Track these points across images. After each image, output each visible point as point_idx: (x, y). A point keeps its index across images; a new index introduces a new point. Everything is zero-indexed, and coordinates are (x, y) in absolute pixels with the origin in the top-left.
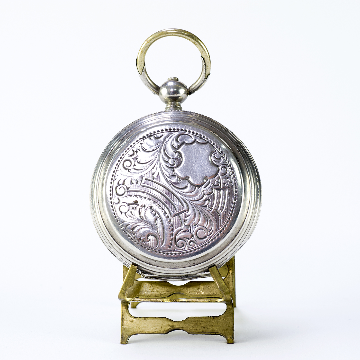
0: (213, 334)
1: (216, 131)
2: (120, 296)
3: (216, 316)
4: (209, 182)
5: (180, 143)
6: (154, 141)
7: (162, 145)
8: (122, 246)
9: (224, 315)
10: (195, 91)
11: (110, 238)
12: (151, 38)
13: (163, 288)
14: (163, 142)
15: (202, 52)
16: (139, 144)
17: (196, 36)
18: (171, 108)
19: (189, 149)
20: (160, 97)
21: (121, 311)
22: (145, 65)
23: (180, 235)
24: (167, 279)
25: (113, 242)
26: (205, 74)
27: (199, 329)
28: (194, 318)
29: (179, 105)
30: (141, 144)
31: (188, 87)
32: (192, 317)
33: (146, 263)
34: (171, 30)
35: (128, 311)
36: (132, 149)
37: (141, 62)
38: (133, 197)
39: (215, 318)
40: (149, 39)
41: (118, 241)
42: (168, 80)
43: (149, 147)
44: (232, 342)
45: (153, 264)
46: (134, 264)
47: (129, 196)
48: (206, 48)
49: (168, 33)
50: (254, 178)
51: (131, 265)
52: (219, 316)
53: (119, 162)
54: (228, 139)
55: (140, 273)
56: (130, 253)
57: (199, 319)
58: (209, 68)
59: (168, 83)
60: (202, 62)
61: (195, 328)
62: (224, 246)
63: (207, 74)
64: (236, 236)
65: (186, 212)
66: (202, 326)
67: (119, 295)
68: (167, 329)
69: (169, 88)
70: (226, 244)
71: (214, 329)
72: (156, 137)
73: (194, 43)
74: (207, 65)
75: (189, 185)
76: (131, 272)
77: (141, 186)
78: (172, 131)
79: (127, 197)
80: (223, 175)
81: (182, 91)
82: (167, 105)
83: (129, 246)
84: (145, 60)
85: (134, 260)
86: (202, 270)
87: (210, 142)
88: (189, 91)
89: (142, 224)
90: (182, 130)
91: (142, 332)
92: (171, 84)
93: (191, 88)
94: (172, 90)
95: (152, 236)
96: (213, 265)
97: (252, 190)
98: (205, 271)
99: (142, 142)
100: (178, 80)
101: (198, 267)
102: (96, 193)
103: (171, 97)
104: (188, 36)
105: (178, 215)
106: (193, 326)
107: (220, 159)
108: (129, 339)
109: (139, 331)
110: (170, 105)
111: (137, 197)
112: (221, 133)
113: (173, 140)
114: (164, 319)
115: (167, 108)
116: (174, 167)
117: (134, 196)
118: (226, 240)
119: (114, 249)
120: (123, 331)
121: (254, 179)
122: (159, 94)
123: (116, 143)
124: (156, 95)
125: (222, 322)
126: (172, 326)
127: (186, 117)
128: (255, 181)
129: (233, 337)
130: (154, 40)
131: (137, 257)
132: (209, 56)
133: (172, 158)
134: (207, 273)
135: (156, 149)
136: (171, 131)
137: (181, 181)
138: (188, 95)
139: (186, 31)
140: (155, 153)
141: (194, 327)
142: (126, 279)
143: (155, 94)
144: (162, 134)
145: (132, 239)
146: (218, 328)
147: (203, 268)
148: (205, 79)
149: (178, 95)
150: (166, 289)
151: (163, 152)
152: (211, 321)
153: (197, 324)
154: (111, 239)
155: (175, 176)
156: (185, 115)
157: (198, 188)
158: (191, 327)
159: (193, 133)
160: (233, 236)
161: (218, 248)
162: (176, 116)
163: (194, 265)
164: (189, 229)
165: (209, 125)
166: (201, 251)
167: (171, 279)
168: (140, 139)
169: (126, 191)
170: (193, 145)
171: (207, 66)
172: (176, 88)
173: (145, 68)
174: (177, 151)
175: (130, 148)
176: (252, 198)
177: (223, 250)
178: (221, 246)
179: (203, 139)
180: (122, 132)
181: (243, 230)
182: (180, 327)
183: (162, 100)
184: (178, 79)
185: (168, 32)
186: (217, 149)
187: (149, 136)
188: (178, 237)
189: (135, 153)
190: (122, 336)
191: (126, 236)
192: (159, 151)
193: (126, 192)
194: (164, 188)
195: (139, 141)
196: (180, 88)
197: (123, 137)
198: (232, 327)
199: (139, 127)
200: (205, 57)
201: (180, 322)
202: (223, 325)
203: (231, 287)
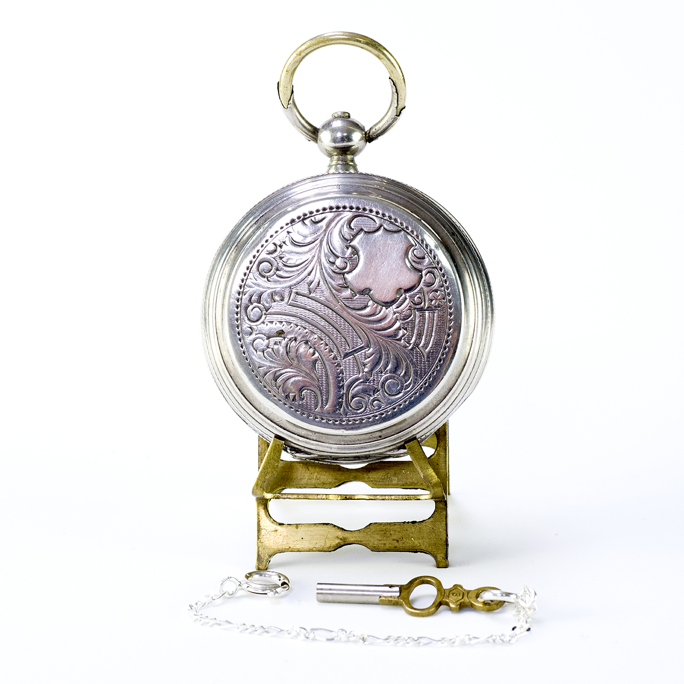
0: (412, 552)
1: (417, 210)
2: (254, 491)
3: (418, 521)
4: (406, 299)
5: (355, 230)
6: (311, 227)
7: (325, 235)
8: (257, 406)
9: (432, 519)
10: (379, 136)
11: (237, 393)
12: (303, 47)
13: (327, 474)
14: (325, 230)
15: (392, 71)
16: (285, 233)
17: (380, 45)
18: (338, 166)
19: (370, 242)
20: (318, 146)
21: (257, 514)
22: (292, 92)
23: (356, 389)
24: (335, 461)
25: (242, 399)
26: (397, 107)
27: (390, 544)
28: (381, 524)
29: (352, 161)
30: (288, 232)
31: (367, 129)
32: (376, 523)
33: (298, 435)
34: (339, 35)
35: (268, 513)
36: (273, 242)
37: (287, 88)
38: (276, 323)
39: (417, 524)
40: (301, 49)
41: (251, 398)
42: (332, 116)
43: (302, 238)
44: (444, 565)
45: (311, 438)
46: (278, 437)
47: (269, 322)
48: (398, 64)
49: (333, 40)
50: (481, 289)
51: (273, 439)
52: (422, 522)
53: (250, 264)
54: (436, 222)
55: (289, 451)
56: (272, 420)
57: (389, 527)
58: (403, 98)
59: (334, 122)
60: (391, 87)
61: (382, 542)
62: (431, 406)
63: (400, 107)
64: (451, 389)
65: (367, 349)
66: (394, 538)
67: (253, 489)
68: (334, 544)
69: (334, 131)
70: (435, 403)
71: (414, 543)
72: (313, 220)
73: (378, 57)
74: (399, 93)
75: (370, 303)
76: (274, 451)
77: (289, 305)
78: (341, 209)
79: (266, 323)
80: (429, 286)
81: (357, 136)
82: (332, 161)
83: (270, 408)
84: (293, 84)
85: (279, 431)
86: (394, 447)
87: (405, 229)
88: (369, 136)
89: (292, 370)
90: (358, 208)
91: (293, 550)
92: (338, 124)
93: (371, 131)
94: (339, 135)
95: (309, 391)
96: (414, 438)
97: (478, 310)
98: (399, 448)
99: (290, 229)
100: (349, 117)
101: (387, 442)
102: (212, 317)
103: (338, 148)
104: (367, 44)
105: (353, 354)
106: (379, 538)
107: (424, 258)
108: (270, 561)
109: (287, 548)
110: (336, 162)
111: (282, 325)
112: (425, 212)
113: (343, 226)
114: (329, 526)
115: (332, 165)
116: (346, 272)
117: (278, 323)
118: (435, 397)
119: (244, 411)
120: (260, 548)
121: (482, 291)
122: (317, 141)
123: (245, 231)
124: (312, 143)
125: (428, 531)
126: (344, 539)
127: (365, 185)
128: (482, 294)
129: (446, 557)
130: (309, 51)
131: (284, 426)
132: (404, 78)
133: (342, 258)
134: (402, 451)
135: (314, 242)
136: (339, 210)
137: (358, 295)
138: (367, 143)
139: (364, 36)
140: (313, 248)
141: (380, 540)
142: (266, 462)
143: (309, 141)
144: (323, 216)
145: (275, 396)
146: (420, 541)
147: (396, 444)
148: (396, 116)
149: (350, 144)
150: (332, 475)
151: (325, 246)
152: (409, 529)
153: (386, 535)
154: (239, 395)
155: (347, 287)
156: (362, 181)
157: (387, 309)
158: (375, 540)
159: (377, 213)
160: (446, 390)
161: (421, 410)
162: (347, 184)
163: (380, 438)
164: (372, 378)
165: (404, 199)
166: (391, 416)
167: (341, 462)
168: (287, 224)
169: (263, 313)
170: (377, 234)
171: (399, 95)
172: (347, 132)
173: (293, 98)
174: (350, 246)
175: (270, 239)
176: (477, 324)
177: (430, 413)
178: (425, 407)
179: (395, 225)
180: (254, 209)
181: (463, 378)
182: (356, 541)
183: (322, 151)
184: (349, 114)
185: (331, 37)
186: (419, 241)
187: (303, 219)
188: (352, 392)
189: (278, 248)
190: (259, 555)
191: (265, 390)
192: (320, 245)
193: (264, 316)
194: (329, 309)
195: (285, 227)
196: (354, 131)
197: (257, 219)
198: (445, 539)
199: (284, 202)
200: (396, 79)
201: (357, 532)
202: (430, 537)
203: (443, 471)
